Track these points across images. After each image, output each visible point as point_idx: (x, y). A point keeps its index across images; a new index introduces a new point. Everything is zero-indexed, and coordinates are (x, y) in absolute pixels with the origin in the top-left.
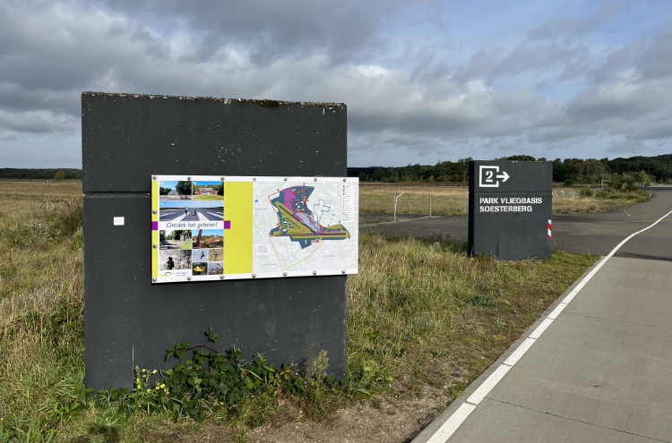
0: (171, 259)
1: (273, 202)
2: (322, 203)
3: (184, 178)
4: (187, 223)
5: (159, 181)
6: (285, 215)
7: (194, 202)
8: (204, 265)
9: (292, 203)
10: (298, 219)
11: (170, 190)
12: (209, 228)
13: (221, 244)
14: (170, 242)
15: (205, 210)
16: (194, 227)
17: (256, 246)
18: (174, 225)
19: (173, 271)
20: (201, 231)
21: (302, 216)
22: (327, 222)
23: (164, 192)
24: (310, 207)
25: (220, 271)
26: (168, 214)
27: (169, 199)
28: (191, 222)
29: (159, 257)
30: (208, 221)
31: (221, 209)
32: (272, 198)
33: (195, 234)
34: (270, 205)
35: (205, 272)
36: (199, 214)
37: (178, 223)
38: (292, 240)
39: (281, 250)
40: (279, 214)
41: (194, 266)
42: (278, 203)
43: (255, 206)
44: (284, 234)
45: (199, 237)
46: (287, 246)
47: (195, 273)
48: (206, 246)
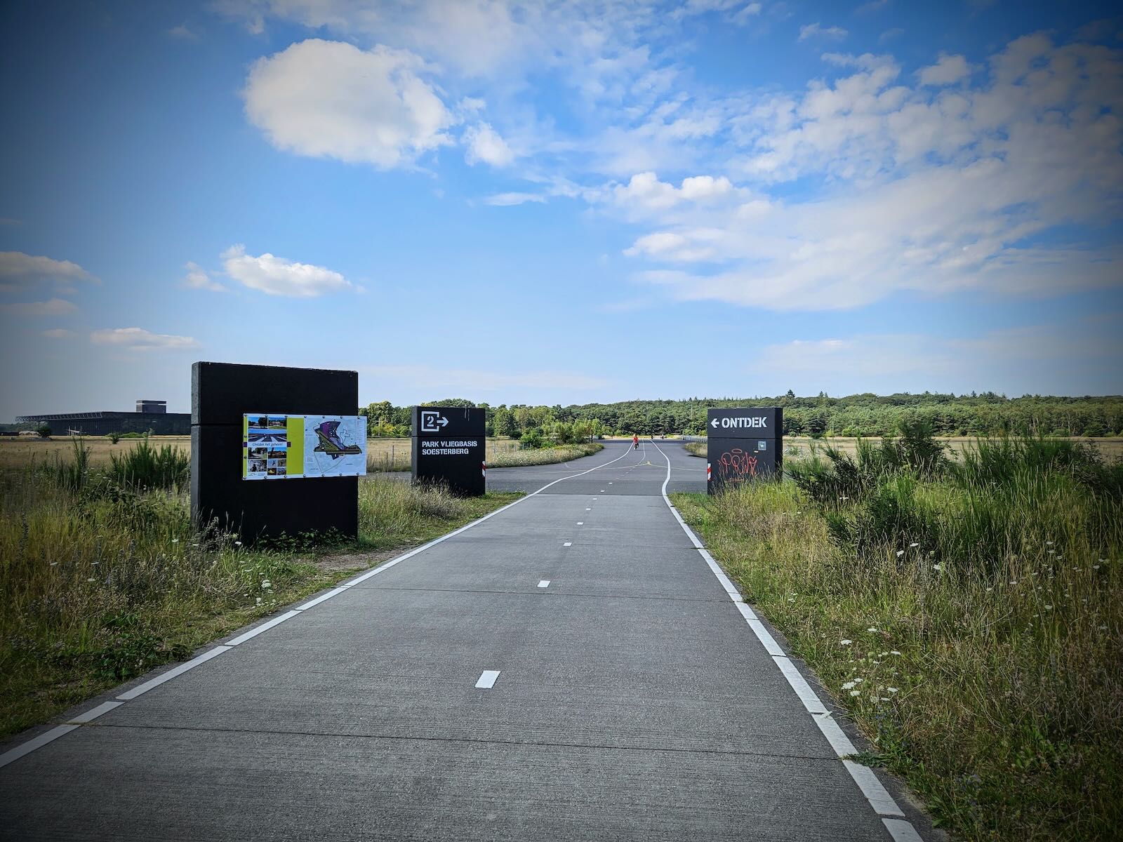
0: (254, 465)
1: (316, 431)
2: (345, 432)
3: (263, 416)
4: (265, 443)
5: (249, 417)
6: (323, 439)
7: (269, 430)
8: (273, 469)
9: (327, 432)
10: (331, 441)
11: (254, 423)
12: (278, 446)
13: (285, 456)
14: (254, 454)
15: (275, 436)
16: (268, 445)
17: (305, 458)
18: (258, 445)
19: (256, 473)
20: (273, 448)
21: (332, 439)
22: (348, 443)
23: (251, 424)
24: (338, 435)
25: (284, 473)
26: (254, 438)
27: (254, 428)
28: (268, 443)
29: (247, 464)
30: (277, 442)
31: (285, 435)
32: (315, 428)
33: (269, 450)
34: (314, 433)
35: (275, 474)
36: (272, 437)
37: (260, 443)
38: (327, 454)
39: (321, 460)
40: (320, 438)
41: (269, 470)
42: (318, 432)
43: (305, 433)
44: (323, 450)
45: (272, 452)
46: (324, 457)
47: (269, 474)
48: (276, 457)
